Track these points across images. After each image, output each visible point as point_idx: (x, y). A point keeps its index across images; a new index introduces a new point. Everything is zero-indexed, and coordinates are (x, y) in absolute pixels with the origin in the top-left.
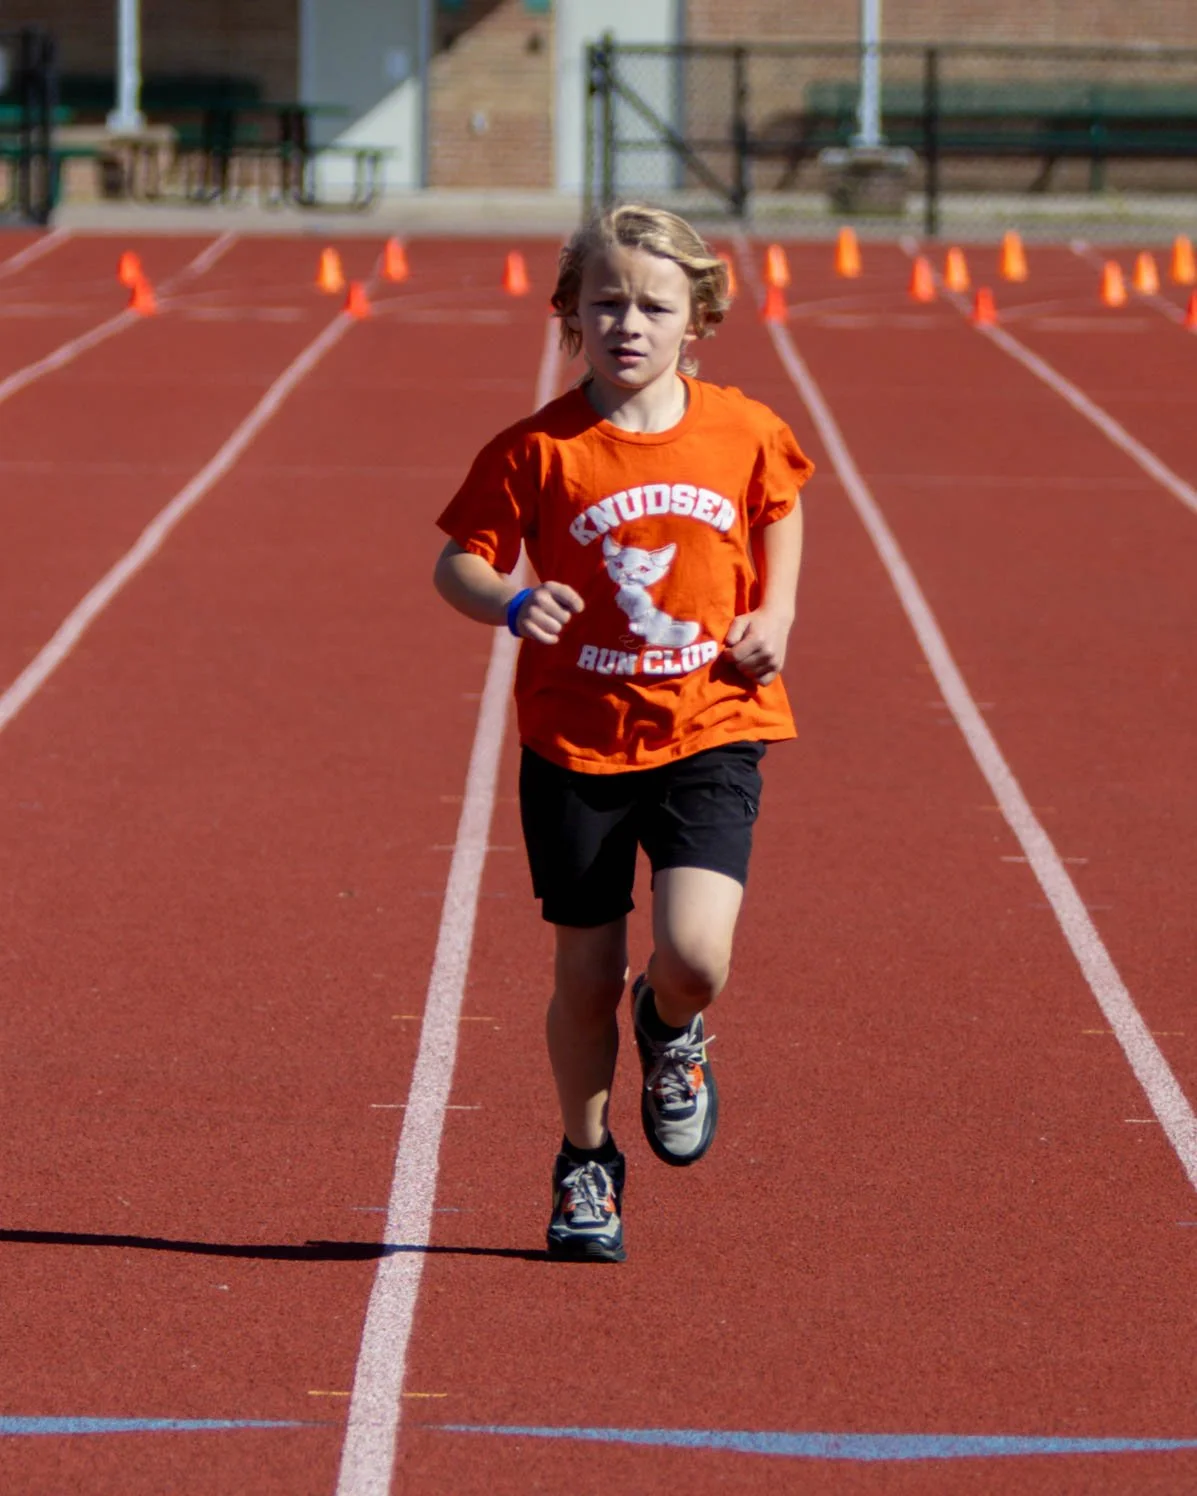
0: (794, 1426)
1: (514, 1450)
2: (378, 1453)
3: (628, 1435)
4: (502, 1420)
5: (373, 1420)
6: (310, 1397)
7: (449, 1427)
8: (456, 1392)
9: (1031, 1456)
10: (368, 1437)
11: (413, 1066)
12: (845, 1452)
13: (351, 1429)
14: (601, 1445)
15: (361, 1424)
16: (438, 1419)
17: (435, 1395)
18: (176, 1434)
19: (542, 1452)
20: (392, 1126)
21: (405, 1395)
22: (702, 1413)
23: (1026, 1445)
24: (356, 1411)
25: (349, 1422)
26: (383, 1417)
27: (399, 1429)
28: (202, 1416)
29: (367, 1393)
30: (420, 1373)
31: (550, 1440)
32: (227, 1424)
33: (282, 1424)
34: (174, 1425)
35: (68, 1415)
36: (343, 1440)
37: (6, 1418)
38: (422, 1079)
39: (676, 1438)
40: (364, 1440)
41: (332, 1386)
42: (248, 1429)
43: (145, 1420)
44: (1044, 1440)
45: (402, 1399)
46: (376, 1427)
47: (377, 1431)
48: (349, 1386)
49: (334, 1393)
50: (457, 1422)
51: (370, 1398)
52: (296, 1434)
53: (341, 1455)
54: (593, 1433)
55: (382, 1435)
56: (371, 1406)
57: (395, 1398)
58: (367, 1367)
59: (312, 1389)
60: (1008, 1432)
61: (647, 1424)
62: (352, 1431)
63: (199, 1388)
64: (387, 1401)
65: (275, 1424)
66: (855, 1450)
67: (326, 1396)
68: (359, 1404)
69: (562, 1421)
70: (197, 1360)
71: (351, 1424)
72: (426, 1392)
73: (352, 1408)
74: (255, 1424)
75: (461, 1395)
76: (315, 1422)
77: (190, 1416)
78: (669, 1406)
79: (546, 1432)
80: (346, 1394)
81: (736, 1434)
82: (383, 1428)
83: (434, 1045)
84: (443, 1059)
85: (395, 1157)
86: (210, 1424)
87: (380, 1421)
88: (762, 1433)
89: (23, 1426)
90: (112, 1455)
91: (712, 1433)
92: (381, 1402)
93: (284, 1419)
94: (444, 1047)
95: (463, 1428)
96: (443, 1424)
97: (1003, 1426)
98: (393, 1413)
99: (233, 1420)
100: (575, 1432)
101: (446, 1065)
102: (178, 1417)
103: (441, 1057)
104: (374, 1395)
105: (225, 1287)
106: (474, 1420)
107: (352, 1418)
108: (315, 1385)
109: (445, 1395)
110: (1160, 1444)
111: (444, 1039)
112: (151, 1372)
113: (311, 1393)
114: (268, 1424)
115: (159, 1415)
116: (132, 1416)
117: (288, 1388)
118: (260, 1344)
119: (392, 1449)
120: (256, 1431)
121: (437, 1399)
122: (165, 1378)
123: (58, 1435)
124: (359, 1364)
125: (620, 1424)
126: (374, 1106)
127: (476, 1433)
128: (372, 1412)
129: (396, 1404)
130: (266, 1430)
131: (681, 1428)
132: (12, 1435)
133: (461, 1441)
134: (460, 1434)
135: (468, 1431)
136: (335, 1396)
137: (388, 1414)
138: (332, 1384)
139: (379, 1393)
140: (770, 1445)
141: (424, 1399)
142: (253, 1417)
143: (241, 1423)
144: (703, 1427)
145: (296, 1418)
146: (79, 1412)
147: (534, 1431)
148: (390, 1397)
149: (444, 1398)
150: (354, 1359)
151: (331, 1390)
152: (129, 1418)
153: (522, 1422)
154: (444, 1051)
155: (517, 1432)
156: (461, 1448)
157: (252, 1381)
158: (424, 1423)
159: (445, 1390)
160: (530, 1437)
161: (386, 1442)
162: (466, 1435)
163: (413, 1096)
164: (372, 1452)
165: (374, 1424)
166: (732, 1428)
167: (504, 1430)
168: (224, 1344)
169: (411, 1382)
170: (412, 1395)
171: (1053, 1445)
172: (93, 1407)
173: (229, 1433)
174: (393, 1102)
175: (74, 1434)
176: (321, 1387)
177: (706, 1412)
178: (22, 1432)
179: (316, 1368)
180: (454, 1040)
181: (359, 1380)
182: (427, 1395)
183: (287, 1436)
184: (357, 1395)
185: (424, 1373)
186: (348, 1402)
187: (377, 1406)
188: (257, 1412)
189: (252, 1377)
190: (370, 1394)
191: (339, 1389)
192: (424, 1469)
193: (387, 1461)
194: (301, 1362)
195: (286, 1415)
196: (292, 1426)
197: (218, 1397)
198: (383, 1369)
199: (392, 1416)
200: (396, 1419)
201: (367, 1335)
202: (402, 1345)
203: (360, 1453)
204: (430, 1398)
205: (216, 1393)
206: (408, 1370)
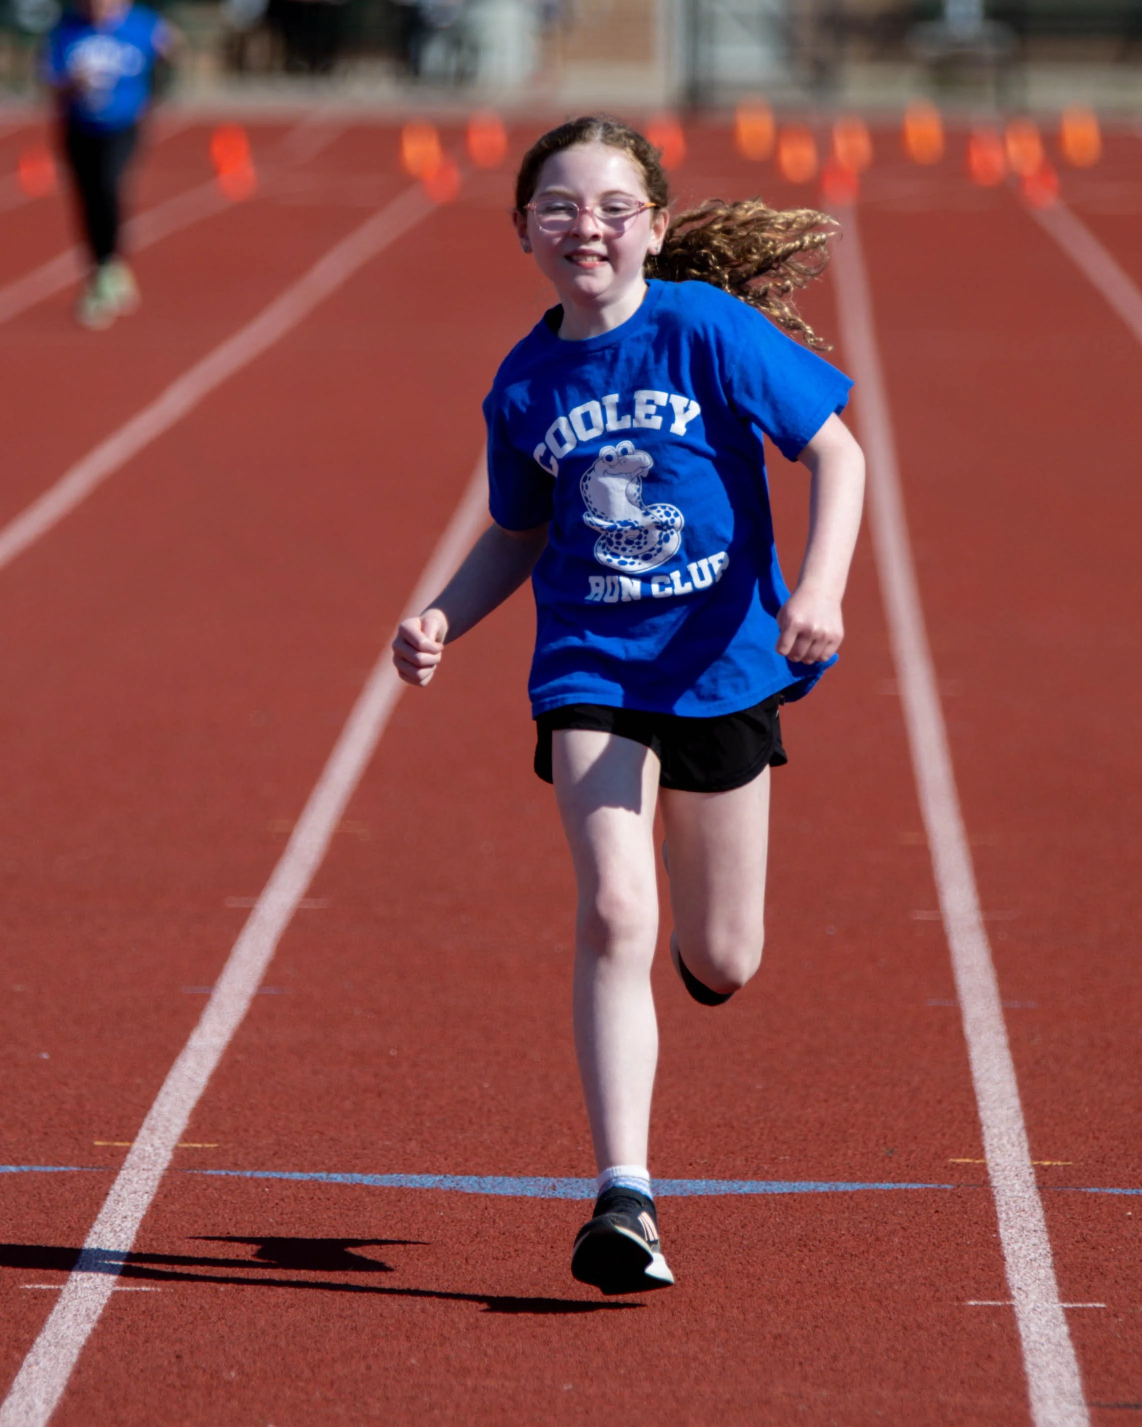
0: (520, 1173)
1: (264, 1191)
2: (141, 1193)
3: (368, 1180)
4: (261, 1165)
5: (145, 1166)
6: (95, 1146)
7: (211, 1172)
8: (226, 1143)
9: (725, 1196)
10: (135, 1179)
12: (560, 1193)
13: (123, 1173)
14: (341, 1187)
15: (133, 1169)
16: (203, 1165)
17: (207, 1145)
19: (288, 1193)
21: (180, 1145)
22: (442, 1160)
23: (724, 1187)
24: (131, 1158)
26: (155, 1163)
27: (167, 1173)
29: (146, 1143)
30: (199, 1127)
31: (298, 1182)
32: (13, 1169)
33: (62, 1169)
36: (112, 1181)
39: (411, 1181)
40: (131, 1182)
41: (118, 1138)
42: (30, 1173)
44: (741, 1183)
45: (176, 1149)
46: (145, 1172)
47: (145, 1175)
48: (132, 1137)
49: (117, 1144)
50: (220, 1167)
51: (149, 1148)
52: (72, 1177)
53: (107, 1194)
54: (338, 1177)
55: (148, 1178)
56: (147, 1154)
57: (170, 1148)
58: (153, 1122)
59: (99, 1140)
60: (711, 1177)
61: (389, 1170)
62: (123, 1175)
64: (162, 1152)
65: (56, 1169)
66: (569, 1191)
67: (108, 1147)
68: (137, 1153)
69: (314, 1167)
71: (123, 1170)
72: (200, 1142)
73: (129, 1156)
74: (37, 1169)
75: (230, 1145)
76: (93, 1167)
78: (414, 1156)
79: (297, 1176)
80: (128, 1144)
81: (467, 1178)
82: (150, 1173)
87: (150, 1167)
88: (490, 1178)
91: (445, 1177)
92: (158, 1151)
93: (66, 1165)
95: (223, 1173)
96: (206, 1170)
97: (709, 1172)
98: (164, 1158)
99: (19, 1165)
100: (322, 1176)
104: (152, 1145)
105: (46, 1056)
106: (236, 1166)
107: (126, 1164)
108: (101, 1136)
109: (216, 1145)
110: (842, 1186)
113: (97, 1143)
114: (49, 1169)
117: (76, 1139)
118: (63, 1102)
119: (154, 1190)
120: (36, 1174)
121: (206, 1149)
124: (147, 1119)
125: (364, 1171)
127: (234, 1177)
128: (147, 1160)
129: (170, 1153)
130: (46, 1174)
131: (419, 1173)
133: (218, 1184)
134: (220, 1178)
136: (117, 1147)
137: (160, 1161)
138: (118, 1136)
139: (157, 1143)
140: (493, 1187)
141: (197, 1148)
142: (39, 1163)
143: (25, 1168)
144: (439, 1172)
145: (77, 1165)
147: (286, 1175)
148: (167, 1147)
149: (215, 1148)
150: (143, 1116)
151: (115, 1141)
153: (276, 1168)
155: (270, 1176)
156: (216, 1189)
157: (46, 1134)
158: (190, 1168)
159: (217, 1141)
160: (281, 1180)
161: (150, 1183)
162: (226, 1180)
164: (135, 1192)
165: (144, 1170)
166: (465, 1173)
167: (259, 1174)
168: (30, 1102)
169: (189, 1134)
170: (186, 1145)
171: (747, 1187)
173: (12, 1176)
176: (107, 1138)
177: (446, 1159)
179: (107, 1123)
181: (141, 1133)
182: (199, 1145)
183: (62, 1179)
184: (137, 1145)
185: (202, 1127)
186: (126, 1151)
187: (152, 1154)
188: (43, 1159)
189: (47, 1130)
190: (149, 1145)
191: (122, 1141)
192: (177, 1207)
193: (146, 1200)
194: (95, 1118)
195: (68, 1161)
196: (71, 1171)
197: (11, 1147)
198: (167, 1124)
199: (163, 1163)
200: (165, 1165)
201: (161, 1095)
202: (191, 1104)
203: (124, 1193)
204: (202, 1148)
205: (11, 1144)
206: (189, 1125)
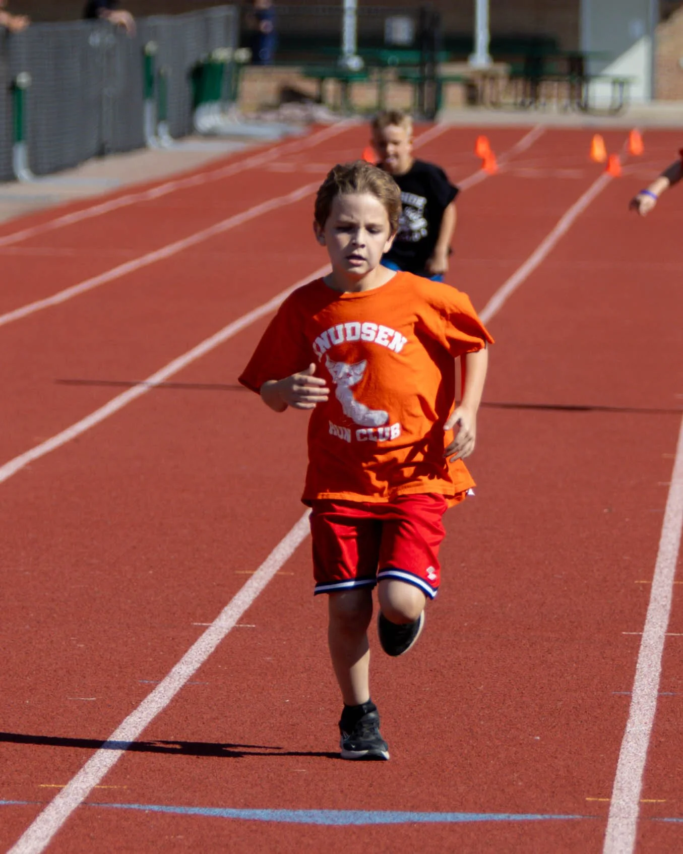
2: (626, 834)
5: (622, 815)
6: (587, 801)
7: (666, 819)
8: (671, 799)
10: (620, 825)
11: (646, 610)
13: (610, 820)
15: (616, 817)
16: (661, 814)
17: (659, 801)
18: (509, 823)
20: (634, 645)
21: (641, 801)
24: (613, 810)
25: (609, 816)
26: (629, 813)
27: (639, 820)
28: (524, 812)
29: (619, 799)
30: (650, 788)
32: (539, 817)
33: (571, 817)
34: (509, 817)
35: (448, 812)
36: (605, 826)
37: (412, 813)
38: (652, 618)
40: (618, 826)
41: (599, 795)
42: (551, 820)
43: (492, 815)
45: (640, 803)
46: (624, 819)
47: (625, 822)
48: (609, 795)
49: (601, 800)
50: (672, 816)
51: (621, 802)
52: (578, 822)
53: (604, 835)
55: (628, 824)
56: (622, 807)
57: (636, 803)
58: (619, 784)
59: (588, 797)
62: (611, 821)
63: (523, 796)
64: (632, 805)
65: (567, 817)
67: (596, 801)
68: (615, 806)
70: (522, 780)
72: (654, 799)
73: (611, 808)
74: (555, 817)
75: (674, 801)
76: (590, 816)
77: (518, 813)
80: (608, 800)
82: (629, 820)
83: (659, 598)
84: (664, 606)
85: (636, 663)
86: (529, 817)
87: (627, 816)
89: (421, 818)
90: (472, 835)
92: (628, 805)
93: (572, 814)
94: (665, 599)
95: (675, 820)
96: (663, 818)
98: (634, 809)
99: (542, 814)
101: (666, 610)
102: (510, 813)
103: (662, 605)
104: (624, 801)
105: (538, 738)
106: (681, 815)
107: (611, 814)
108: (589, 794)
111: (664, 595)
112: (496, 786)
113: (587, 799)
114: (562, 817)
115: (499, 811)
116: (484, 812)
117: (574, 797)
118: (558, 770)
119: (634, 832)
120: (555, 821)
121: (659, 804)
122: (503, 790)
123: (440, 823)
124: (615, 782)
126: (624, 633)
128: (623, 811)
129: (636, 806)
130: (561, 820)
132: (415, 823)
133: (673, 828)
134: (674, 824)
135: (678, 821)
136: (601, 802)
137: (632, 811)
138: (599, 794)
139: (627, 799)
141: (653, 803)
142: (554, 813)
143: (547, 816)
145: (579, 813)
146: (453, 810)
148: (633, 802)
149: (664, 802)
150: (612, 780)
151: (599, 798)
152: (482, 814)
154: (664, 601)
156: (673, 832)
157: (554, 792)
158: (652, 817)
159: (665, 798)
161: (631, 827)
162: (676, 824)
163: (646, 627)
164: (623, 834)
165: (623, 818)
168: (537, 770)
169: (645, 793)
170: (645, 801)
172: (462, 806)
173: (540, 822)
174: (635, 631)
175: (451, 823)
176: (593, 796)
178: (421, 821)
179: (590, 785)
180: (670, 596)
181: (615, 792)
182: (654, 801)
183: (573, 824)
184: (614, 801)
185: (653, 788)
186: (608, 805)
187: (626, 807)
188: (556, 810)
189: (553, 790)
190: (621, 800)
191: (603, 797)
192: (652, 844)
193: (631, 839)
194: (582, 782)
195: (573, 812)
196: (576, 818)
197: (534, 801)
198: (629, 786)
199: (634, 813)
200: (636, 814)
201: (619, 766)
202: (640, 771)
203: (616, 834)
204: (656, 803)
205: (533, 799)
206: (643, 786)
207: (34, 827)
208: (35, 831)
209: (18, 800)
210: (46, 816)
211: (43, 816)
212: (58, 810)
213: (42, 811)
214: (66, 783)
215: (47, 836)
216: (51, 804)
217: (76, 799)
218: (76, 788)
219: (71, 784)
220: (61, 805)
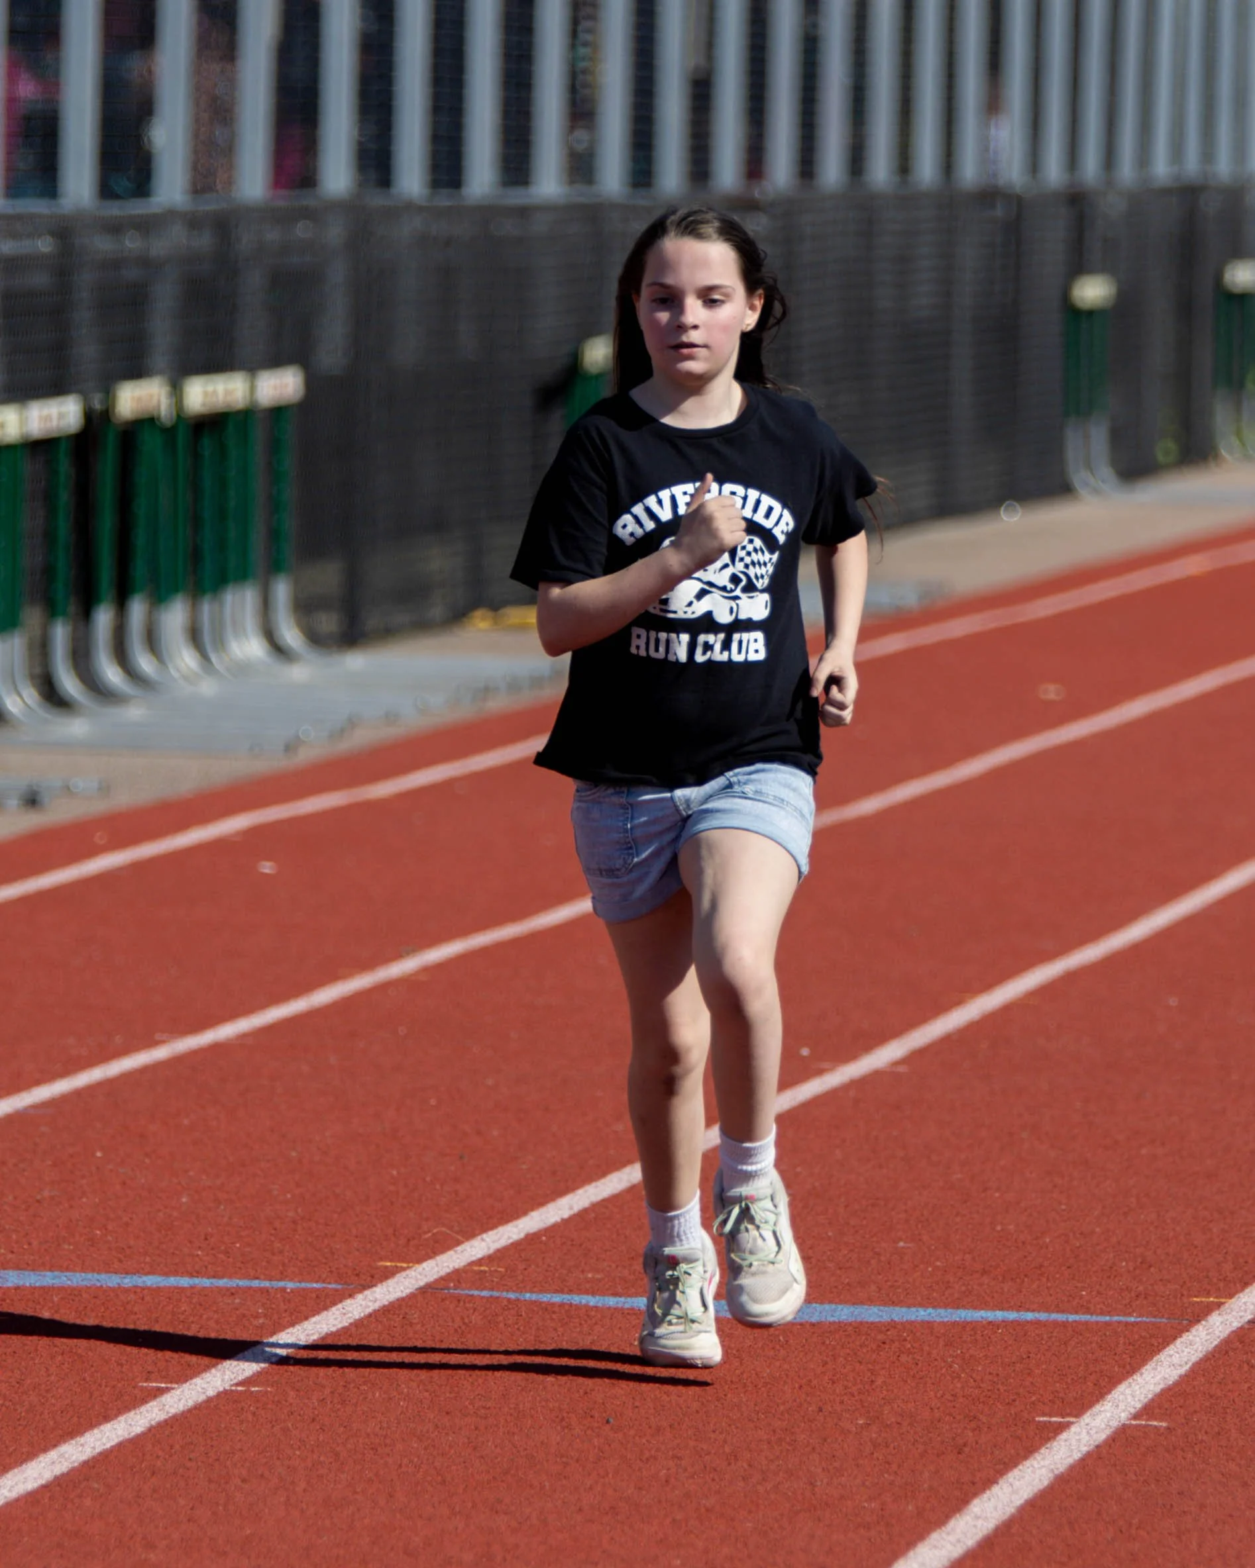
207: (1170, 1350)
208: (1171, 1356)
209: (1155, 1317)
210: (1191, 1337)
211: (1187, 1337)
212: (1211, 1330)
213: (1188, 1331)
214: (1231, 1296)
215: (1186, 1363)
216: (1203, 1322)
217: (1241, 1317)
218: (1245, 1303)
219: (1239, 1297)
220: (1218, 1324)
